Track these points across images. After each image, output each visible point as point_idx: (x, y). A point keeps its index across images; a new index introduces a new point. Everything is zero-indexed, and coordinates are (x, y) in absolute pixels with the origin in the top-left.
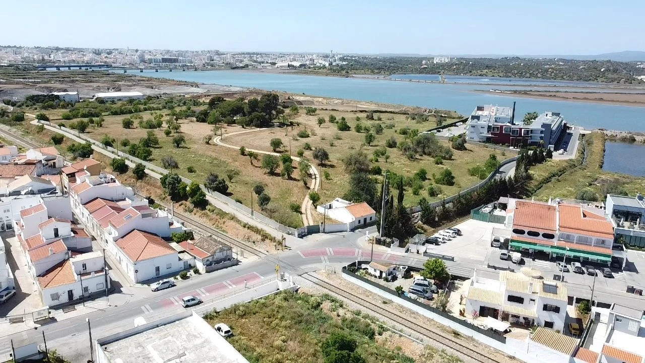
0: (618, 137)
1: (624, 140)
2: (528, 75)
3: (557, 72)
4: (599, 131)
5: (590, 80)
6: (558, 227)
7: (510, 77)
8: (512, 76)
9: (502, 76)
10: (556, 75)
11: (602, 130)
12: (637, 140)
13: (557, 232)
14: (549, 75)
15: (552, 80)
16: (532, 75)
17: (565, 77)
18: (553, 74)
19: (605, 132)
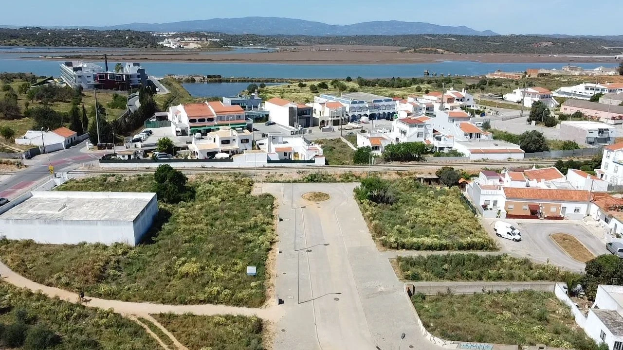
0: (183, 79)
1: (188, 81)
2: (62, 43)
3: (90, 40)
4: (169, 77)
5: (122, 46)
6: (215, 114)
7: (45, 45)
8: (47, 45)
9: (35, 45)
10: (90, 43)
11: (170, 75)
12: (196, 80)
13: (215, 116)
14: (83, 43)
15: (89, 47)
16: (66, 44)
17: (99, 44)
18: (87, 42)
19: (173, 77)
